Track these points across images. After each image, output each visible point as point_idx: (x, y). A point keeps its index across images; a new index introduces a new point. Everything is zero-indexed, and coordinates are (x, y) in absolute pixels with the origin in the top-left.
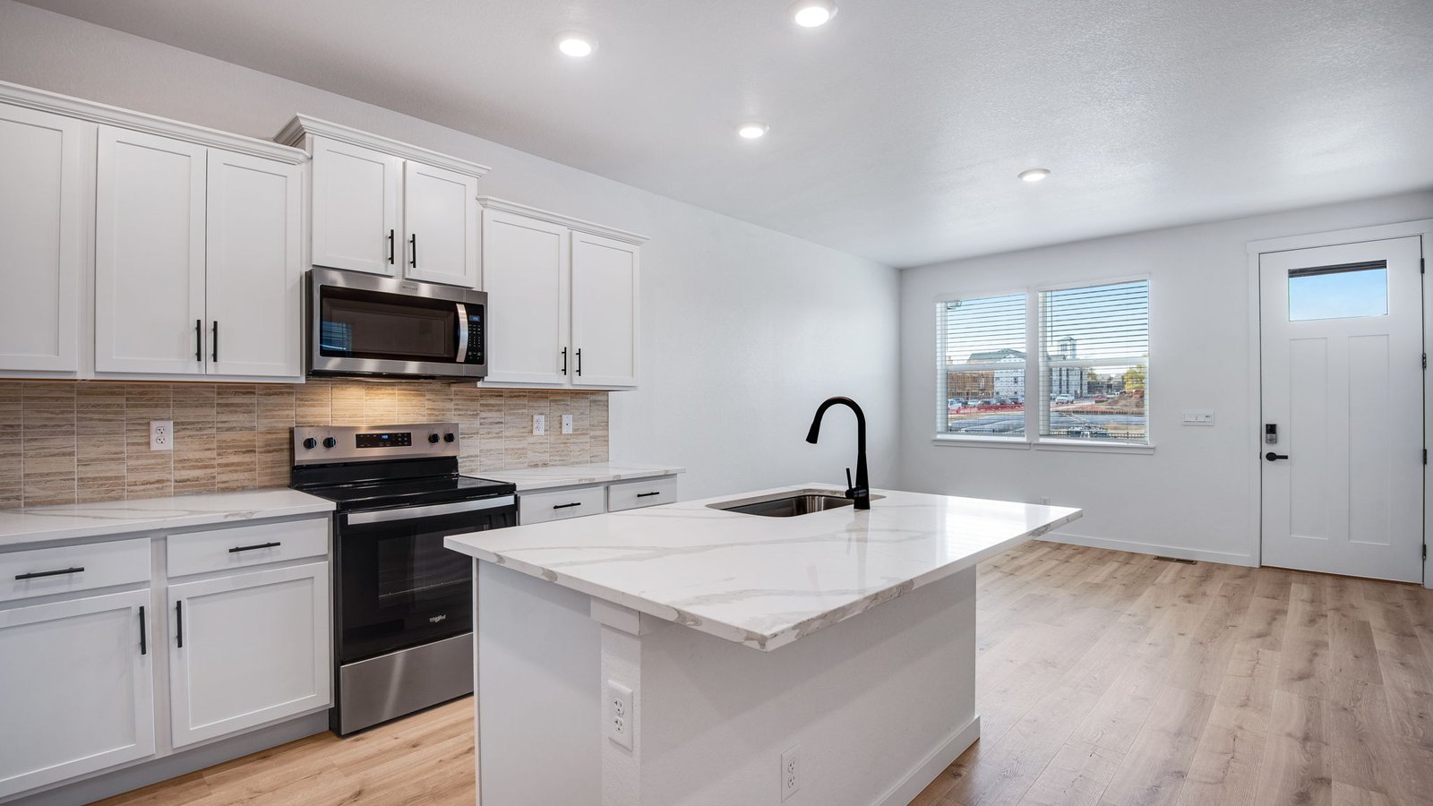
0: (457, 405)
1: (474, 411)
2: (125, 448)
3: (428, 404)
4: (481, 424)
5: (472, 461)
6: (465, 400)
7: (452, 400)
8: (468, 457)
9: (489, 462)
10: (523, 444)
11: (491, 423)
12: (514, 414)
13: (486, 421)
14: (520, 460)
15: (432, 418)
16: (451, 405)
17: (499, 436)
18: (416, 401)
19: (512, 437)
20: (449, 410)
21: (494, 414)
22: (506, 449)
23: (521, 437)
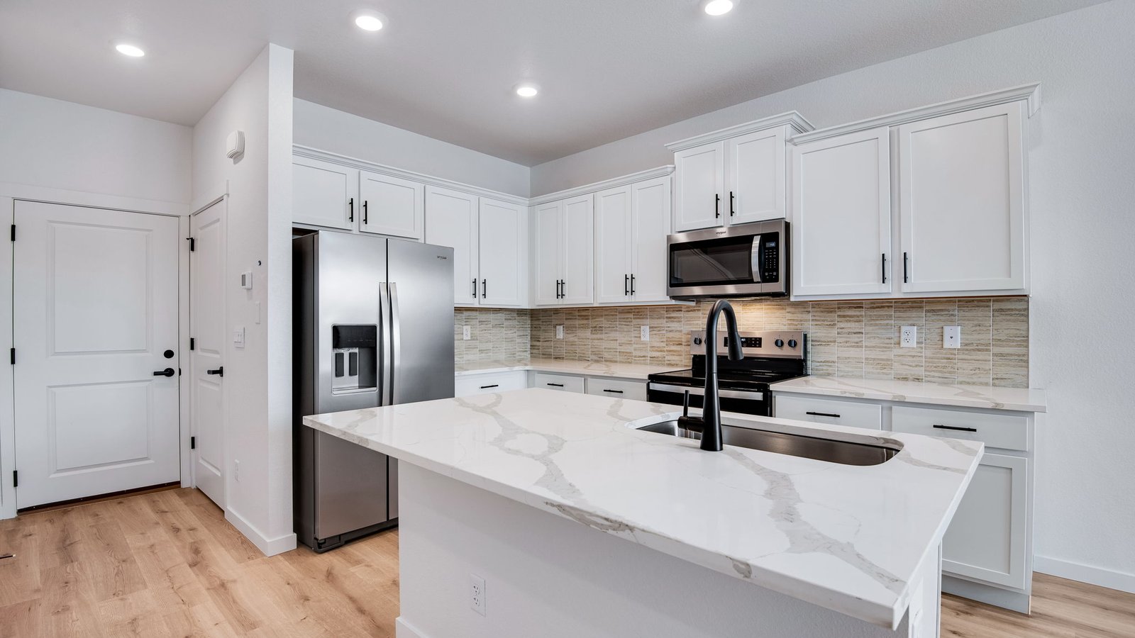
0: (814, 316)
1: (832, 321)
2: (633, 339)
3: (789, 316)
4: (838, 333)
5: (830, 366)
6: (822, 312)
7: (809, 312)
8: (824, 362)
9: (847, 369)
10: (891, 355)
11: (849, 333)
12: (876, 325)
13: (843, 330)
14: (884, 371)
15: (792, 327)
16: (810, 316)
17: (858, 345)
18: (779, 313)
19: (874, 347)
20: (806, 321)
21: (853, 325)
22: (866, 359)
23: (885, 347)
